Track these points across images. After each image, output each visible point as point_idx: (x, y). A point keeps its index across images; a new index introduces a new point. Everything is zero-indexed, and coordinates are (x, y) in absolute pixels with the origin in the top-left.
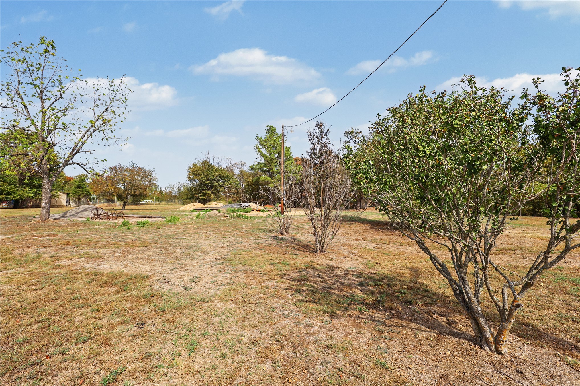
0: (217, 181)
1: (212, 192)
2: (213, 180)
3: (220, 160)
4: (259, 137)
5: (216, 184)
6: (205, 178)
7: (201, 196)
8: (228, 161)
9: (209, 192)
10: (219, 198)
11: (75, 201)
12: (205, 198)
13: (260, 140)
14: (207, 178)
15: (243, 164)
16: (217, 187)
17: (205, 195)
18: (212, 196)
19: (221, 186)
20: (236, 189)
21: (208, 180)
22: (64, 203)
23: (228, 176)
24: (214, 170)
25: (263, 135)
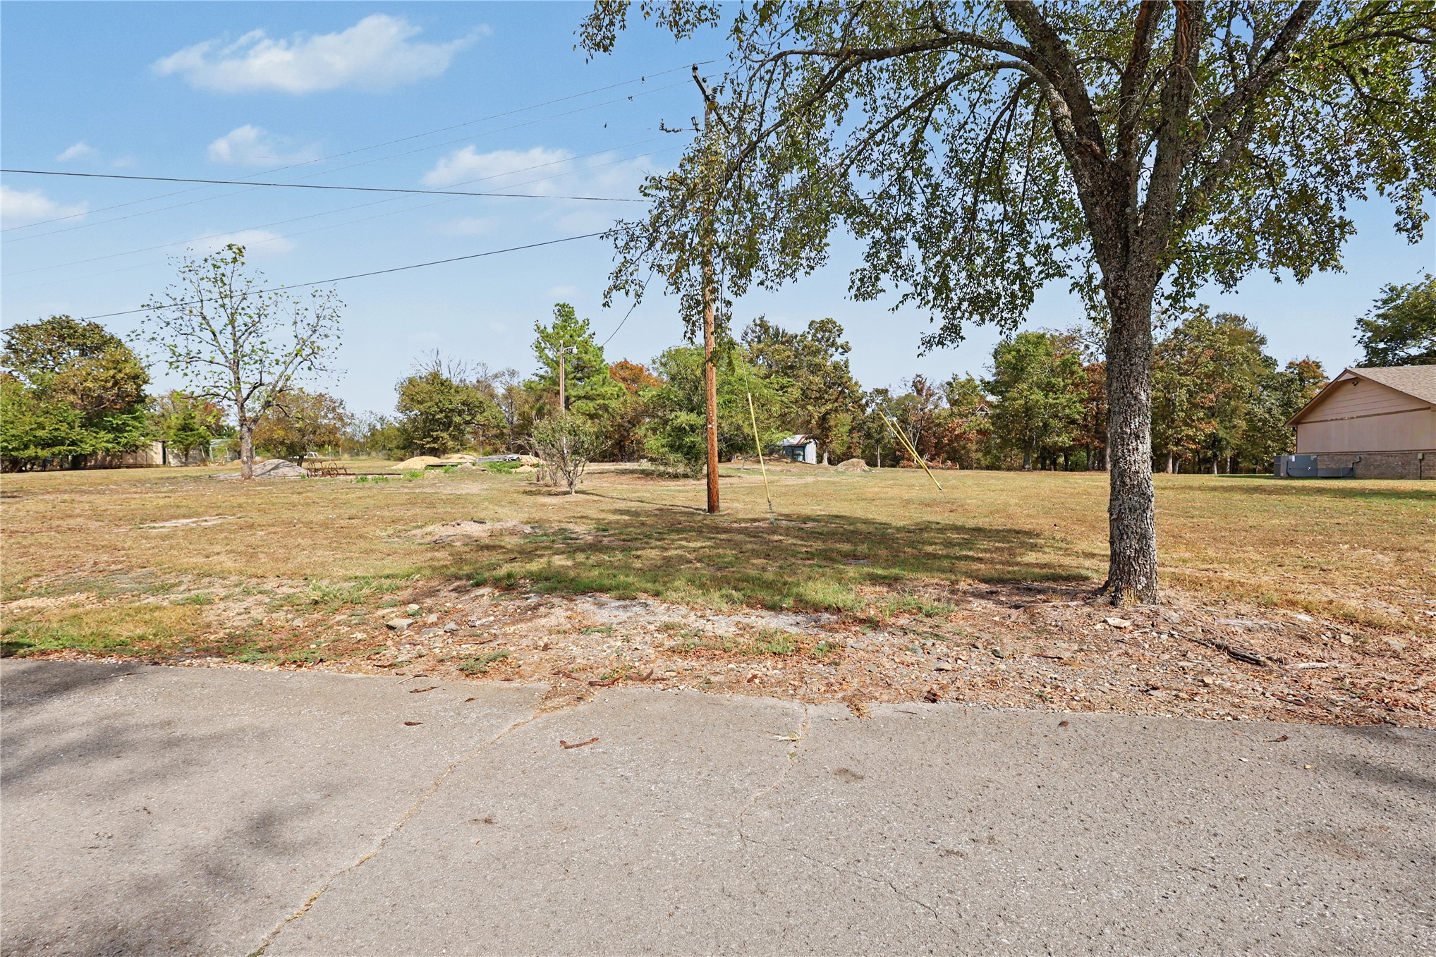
0: (460, 413)
1: (450, 435)
2: (451, 410)
3: (462, 366)
4: (542, 328)
5: (457, 419)
6: (435, 409)
7: (428, 443)
8: (479, 369)
9: (445, 435)
10: (463, 446)
11: (177, 456)
12: (436, 446)
13: (542, 332)
14: (438, 407)
15: (513, 374)
16: (460, 424)
17: (436, 440)
18: (450, 444)
19: (468, 423)
20: (498, 426)
21: (441, 411)
22: (158, 459)
23: (481, 402)
24: (452, 391)
25: (549, 320)
